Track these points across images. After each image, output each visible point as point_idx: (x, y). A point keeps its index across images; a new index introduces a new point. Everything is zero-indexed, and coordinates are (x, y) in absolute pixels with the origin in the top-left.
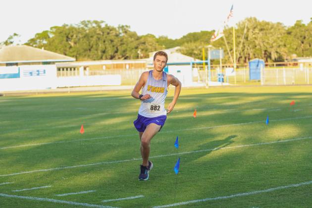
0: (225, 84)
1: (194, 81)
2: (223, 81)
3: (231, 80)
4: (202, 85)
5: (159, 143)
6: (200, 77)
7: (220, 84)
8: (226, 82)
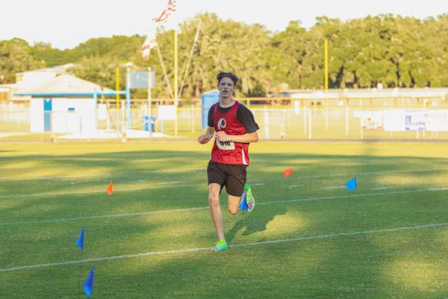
0: (156, 135)
1: (99, 128)
2: (153, 131)
3: (169, 128)
4: (114, 136)
5: (41, 241)
6: (111, 121)
7: (147, 134)
8: (159, 131)
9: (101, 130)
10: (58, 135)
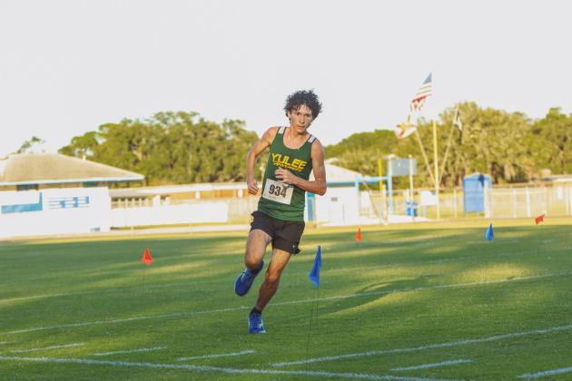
0: (418, 219)
1: (361, 215)
2: (416, 215)
3: (430, 211)
4: (377, 221)
6: (374, 207)
7: (410, 219)
8: (422, 215)
9: (364, 217)
10: (320, 223)
